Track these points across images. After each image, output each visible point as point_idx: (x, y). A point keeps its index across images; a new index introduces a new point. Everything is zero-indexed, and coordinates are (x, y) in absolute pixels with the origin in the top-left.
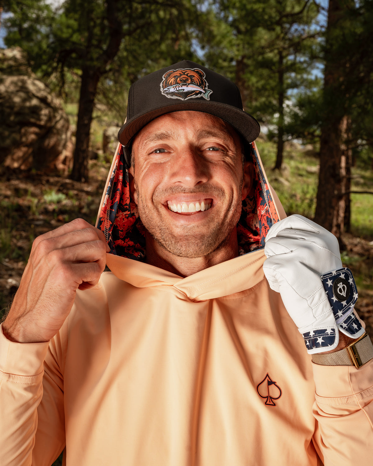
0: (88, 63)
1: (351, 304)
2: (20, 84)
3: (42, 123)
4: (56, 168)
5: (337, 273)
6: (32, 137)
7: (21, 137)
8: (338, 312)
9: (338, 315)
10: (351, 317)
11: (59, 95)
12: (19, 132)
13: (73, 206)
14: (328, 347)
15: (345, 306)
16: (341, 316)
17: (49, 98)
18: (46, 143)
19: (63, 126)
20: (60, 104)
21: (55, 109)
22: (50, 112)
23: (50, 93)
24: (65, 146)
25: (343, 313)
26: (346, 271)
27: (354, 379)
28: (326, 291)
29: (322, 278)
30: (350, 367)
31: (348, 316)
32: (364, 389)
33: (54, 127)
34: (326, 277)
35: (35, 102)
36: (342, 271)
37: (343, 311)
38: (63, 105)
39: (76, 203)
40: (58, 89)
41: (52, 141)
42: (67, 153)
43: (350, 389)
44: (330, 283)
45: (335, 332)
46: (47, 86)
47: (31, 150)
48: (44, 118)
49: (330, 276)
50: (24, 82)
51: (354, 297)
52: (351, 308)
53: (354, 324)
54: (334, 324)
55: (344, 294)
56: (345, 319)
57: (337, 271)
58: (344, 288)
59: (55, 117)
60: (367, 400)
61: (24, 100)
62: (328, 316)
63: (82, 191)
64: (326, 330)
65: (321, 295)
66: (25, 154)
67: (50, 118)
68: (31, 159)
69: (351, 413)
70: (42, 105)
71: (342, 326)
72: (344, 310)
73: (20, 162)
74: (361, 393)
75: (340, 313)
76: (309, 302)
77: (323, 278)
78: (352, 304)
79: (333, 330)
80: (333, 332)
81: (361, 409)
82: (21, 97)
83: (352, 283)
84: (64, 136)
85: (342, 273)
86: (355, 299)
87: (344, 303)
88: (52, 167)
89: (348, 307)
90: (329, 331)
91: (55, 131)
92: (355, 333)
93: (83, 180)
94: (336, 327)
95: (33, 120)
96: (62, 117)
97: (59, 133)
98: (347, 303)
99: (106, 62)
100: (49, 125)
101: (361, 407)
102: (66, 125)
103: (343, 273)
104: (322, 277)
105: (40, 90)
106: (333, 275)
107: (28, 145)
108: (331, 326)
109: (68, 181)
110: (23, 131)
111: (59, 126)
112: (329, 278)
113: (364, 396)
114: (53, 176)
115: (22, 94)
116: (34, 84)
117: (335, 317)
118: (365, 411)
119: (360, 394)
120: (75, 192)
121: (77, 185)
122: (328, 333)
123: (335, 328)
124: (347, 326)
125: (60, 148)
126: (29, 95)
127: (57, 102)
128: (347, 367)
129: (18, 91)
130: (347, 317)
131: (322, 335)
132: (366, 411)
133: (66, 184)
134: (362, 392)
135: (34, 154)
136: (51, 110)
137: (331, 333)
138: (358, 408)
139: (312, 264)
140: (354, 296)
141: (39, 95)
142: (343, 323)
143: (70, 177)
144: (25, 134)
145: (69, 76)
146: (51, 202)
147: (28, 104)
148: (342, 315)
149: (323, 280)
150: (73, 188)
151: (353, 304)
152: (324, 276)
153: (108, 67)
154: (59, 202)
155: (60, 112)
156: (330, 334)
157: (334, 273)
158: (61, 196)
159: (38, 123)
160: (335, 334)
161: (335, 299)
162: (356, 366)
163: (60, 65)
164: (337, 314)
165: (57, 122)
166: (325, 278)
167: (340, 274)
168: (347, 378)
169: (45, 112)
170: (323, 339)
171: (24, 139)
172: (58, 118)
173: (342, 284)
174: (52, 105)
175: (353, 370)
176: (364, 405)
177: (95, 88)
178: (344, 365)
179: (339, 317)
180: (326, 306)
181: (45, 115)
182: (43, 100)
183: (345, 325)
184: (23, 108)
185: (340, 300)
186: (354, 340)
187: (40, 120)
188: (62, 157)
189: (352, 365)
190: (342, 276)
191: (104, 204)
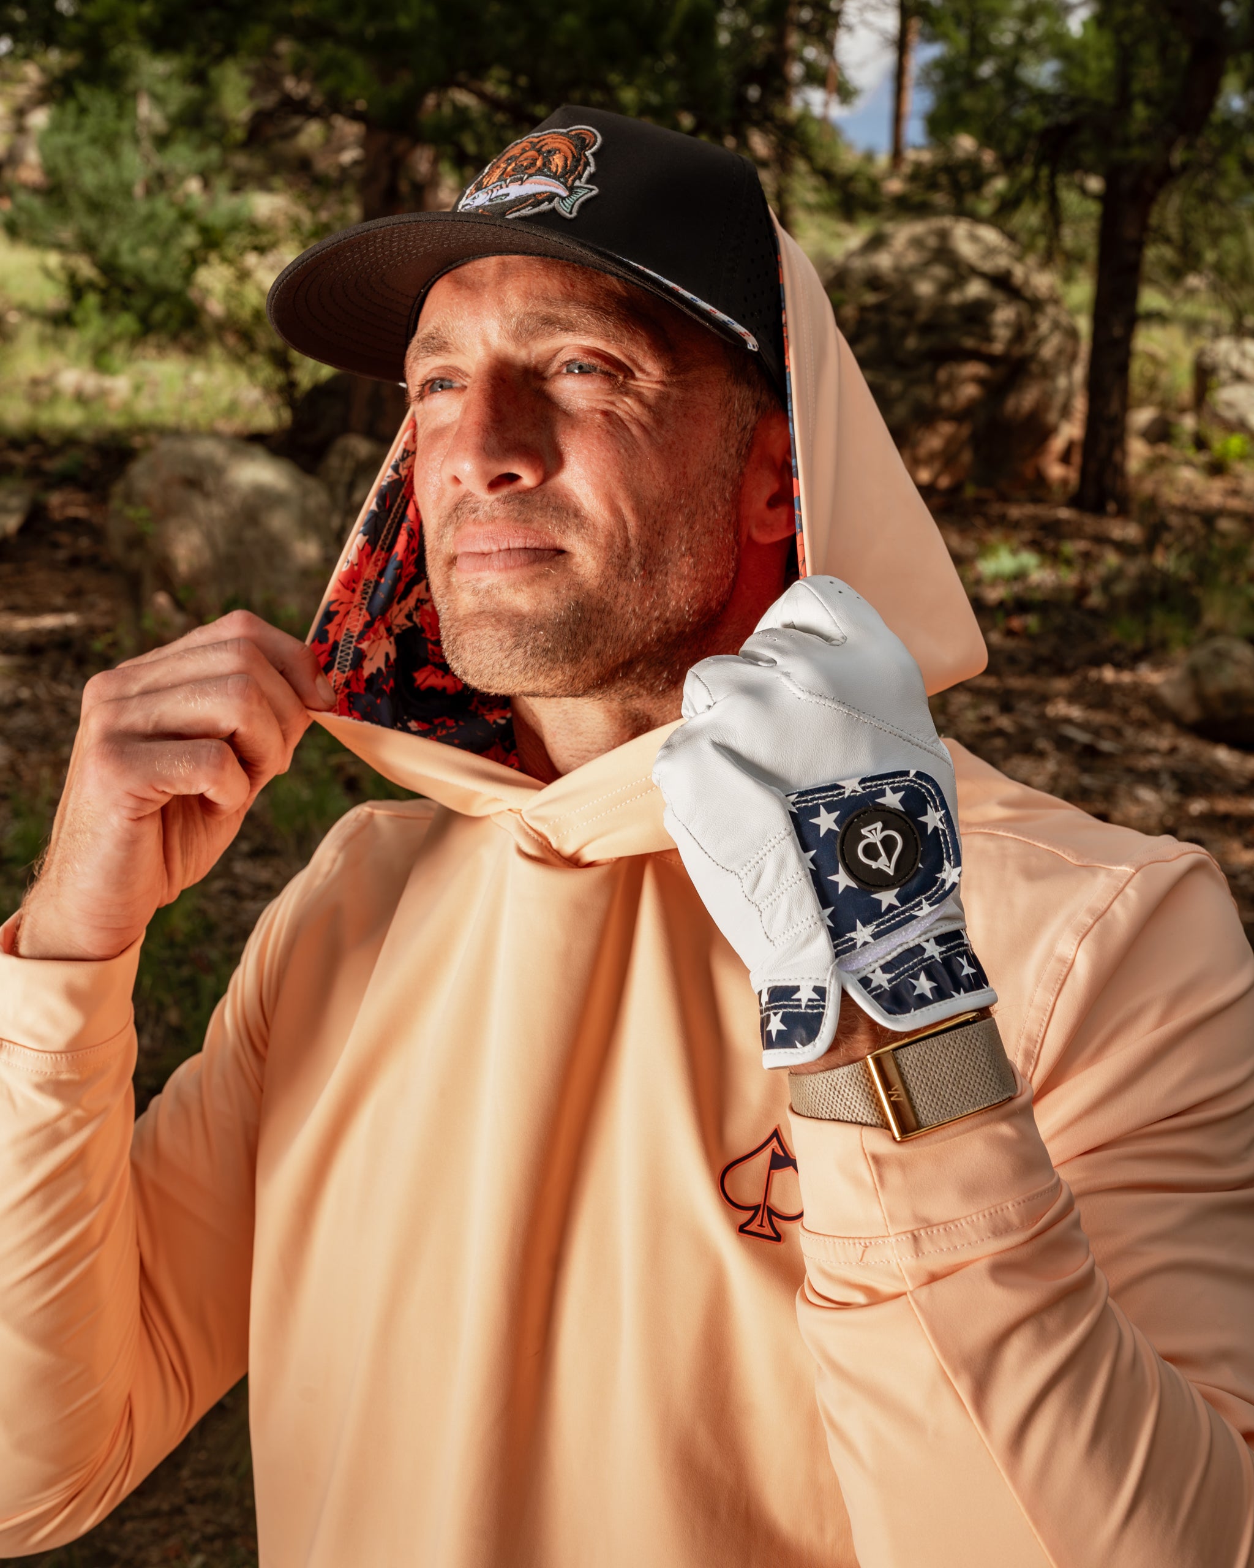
0: (1117, 154)
1: (920, 902)
2: (932, 242)
3: (998, 348)
4: (1041, 479)
5: (864, 788)
6: (970, 391)
7: (937, 396)
8: (854, 929)
9: (852, 939)
10: (924, 950)
11: (1047, 261)
12: (932, 379)
13: (1059, 589)
14: (792, 1050)
15: (891, 907)
16: (865, 943)
17: (1019, 272)
18: (1011, 404)
19: (1060, 352)
20: (1052, 288)
21: (1035, 305)
22: (1019, 315)
23: (1019, 259)
24: (1066, 412)
25: (876, 936)
26: (911, 781)
27: (894, 1176)
28: (805, 848)
29: (794, 804)
30: (866, 1131)
31: (905, 947)
32: (935, 1222)
33: (1032, 357)
34: (812, 800)
35: (976, 289)
36: (894, 782)
37: (878, 926)
38: (1060, 288)
39: (1070, 578)
40: (1042, 242)
41: (1027, 398)
42: (1071, 431)
43: (877, 1213)
44: (826, 821)
45: (824, 1000)
46: (1012, 237)
47: (965, 431)
48: (1002, 334)
49: (830, 797)
50: (944, 235)
51: (944, 881)
52: (916, 917)
53: (923, 976)
54: (828, 969)
55: (885, 864)
56: (889, 958)
57: (863, 781)
58: (888, 843)
59: (1034, 326)
60: (936, 1261)
61: (945, 288)
62: (808, 941)
63: (1102, 540)
64: (796, 989)
65: (782, 864)
66: (950, 441)
67: (1020, 332)
68: (966, 457)
69: (875, 1298)
70: (999, 297)
71: (865, 982)
72: (882, 923)
73: (937, 465)
74: (916, 1233)
75: (862, 933)
76: (748, 883)
77: (798, 803)
78: (925, 904)
79: (821, 991)
80: (818, 998)
81: (905, 1294)
82: (934, 279)
83: (940, 826)
84: (1062, 382)
85: (891, 789)
86: (947, 886)
87: (887, 898)
88: (1029, 473)
89: (903, 912)
90: (805, 995)
91: (1034, 368)
92: (909, 1011)
93: (1111, 507)
94: (833, 981)
95: (969, 343)
96: (1056, 325)
97: (1047, 372)
98: (903, 899)
99: (1169, 146)
100: (1017, 351)
101: (910, 1286)
102: (1069, 349)
103: (895, 790)
104: (793, 798)
105: (990, 252)
106: (846, 795)
107: (958, 416)
108: (814, 977)
109: (1064, 513)
110: (942, 375)
111: (1047, 352)
112: (823, 804)
113: (926, 1246)
114: (1018, 502)
115: (940, 271)
116: (974, 238)
117: (835, 947)
118: (913, 1303)
119: (910, 1236)
120: (1081, 545)
121: (1090, 523)
122: (799, 1000)
123: (827, 986)
124: (890, 981)
125: (1052, 417)
126: (961, 271)
127: (1043, 281)
128: (855, 1130)
129: (927, 264)
130: (900, 950)
131: (780, 1007)
132: (916, 1302)
133: (1058, 522)
134: (922, 1232)
135: (977, 441)
136: (1023, 307)
137: (810, 1000)
139: (761, 752)
140: (943, 875)
141: (987, 266)
142: (879, 971)
143: (1076, 501)
144: (950, 386)
145: (1070, 199)
146: (998, 579)
147: (955, 298)
148: (870, 940)
149: (797, 809)
150: (1077, 533)
151: (931, 905)
152: (801, 794)
153: (1177, 157)
154: (1019, 576)
155: (1051, 310)
156: (807, 1006)
157: (852, 786)
158: (1028, 559)
159: (985, 348)
160: (823, 1007)
161: (842, 880)
162: (897, 1135)
163: (1045, 172)
164: (853, 935)
165: (1040, 342)
166: (806, 801)
167: (882, 793)
168: (865, 1172)
169: (1004, 315)
170: (782, 1021)
171: (945, 400)
172: (1044, 326)
173: (883, 830)
174: (1028, 294)
175: (878, 1143)
176: (924, 1279)
177: (1144, 227)
178: (851, 1122)
179: (854, 946)
180: (800, 902)
181: (1006, 324)
182: (1001, 282)
183: (881, 979)
184: (940, 309)
185: (868, 884)
186: (896, 1036)
187: (989, 339)
188: (1058, 444)
189: (882, 1126)
190: (892, 800)
191: (348, 562)
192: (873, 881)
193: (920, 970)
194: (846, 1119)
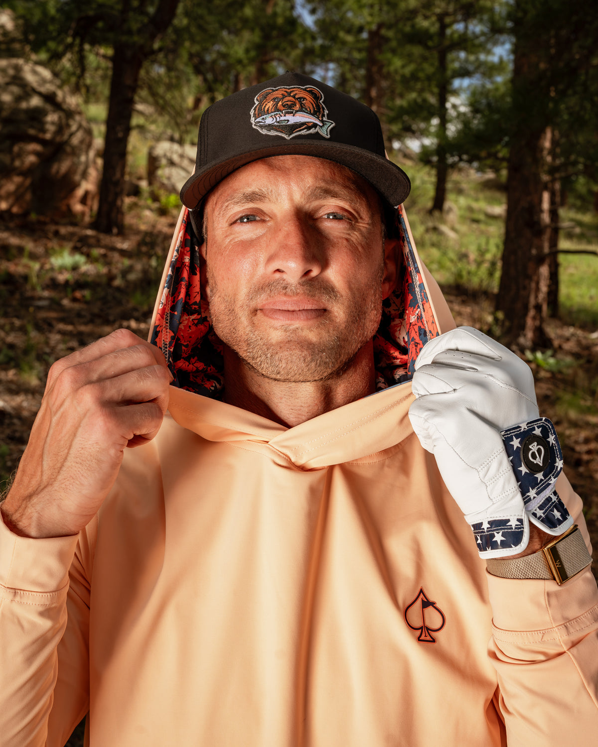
0: (124, 38)
1: (551, 477)
2: (11, 72)
3: (48, 136)
4: (69, 209)
5: (528, 427)
6: (32, 159)
7: (13, 160)
8: (529, 491)
9: (528, 496)
10: (551, 498)
11: (76, 89)
12: (10, 151)
13: (98, 275)
14: (511, 549)
15: (542, 480)
16: (534, 497)
17: (60, 94)
18: (55, 168)
19: (82, 142)
20: (78, 105)
21: (69, 114)
22: (60, 118)
23: (60, 87)
24: (85, 175)
25: (538, 494)
26: (543, 423)
27: (554, 601)
28: (509, 456)
29: (503, 436)
30: (547, 582)
31: (546, 498)
32: (571, 619)
33: (67, 142)
34: (510, 433)
35: (35, 101)
36: (537, 424)
37: (537, 489)
38: (83, 108)
39: (103, 270)
40: (73, 80)
41: (64, 166)
42: (88, 185)
43: (547, 618)
44: (516, 443)
45: (523, 525)
46: (56, 74)
47: (28, 182)
48: (51, 128)
49: (516, 432)
50: (18, 69)
51: (557, 467)
52: (551, 484)
53: (555, 510)
54: (523, 510)
55: (539, 461)
56: (541, 503)
57: (528, 424)
58: (539, 451)
59: (68, 126)
60: (575, 637)
61: (18, 99)
62: (513, 497)
63: (113, 249)
64: (508, 521)
65: (500, 464)
66: (19, 187)
67: (61, 128)
68: (28, 196)
69: (550, 658)
70: (48, 107)
71: (535, 515)
72: (539, 488)
73: (11, 201)
74: (565, 624)
75: (532, 493)
76: (482, 474)
77: (505, 435)
78: (552, 478)
79: (520, 521)
80: (520, 524)
81: (565, 652)
82: (12, 93)
83: (554, 442)
84: (83, 158)
85: (537, 426)
86: (559, 469)
87: (540, 476)
88: (64, 208)
89: (546, 482)
90: (513, 523)
91: (68, 149)
92: (557, 527)
93: (115, 230)
94: (525, 516)
95: (32, 132)
96: (80, 127)
97: (75, 152)
98: (545, 476)
99: (153, 37)
100: (58, 139)
101: (565, 649)
102: (87, 140)
103: (539, 427)
104: (503, 433)
105: (44, 81)
106: (522, 431)
107: (24, 173)
108: (517, 514)
109: (89, 232)
110: (16, 149)
111: (75, 141)
112: (514, 435)
113: (571, 630)
114: (65, 225)
115: (15, 89)
116: (35, 72)
117: (524, 499)
118: (571, 656)
119: (563, 626)
120: (102, 251)
121: (106, 239)
122: (511, 526)
123: (523, 518)
124: (544, 513)
125: (77, 178)
126: (27, 91)
127: (73, 101)
129: (8, 84)
130: (544, 499)
131: (501, 529)
132: (573, 655)
133: (87, 237)
134: (568, 624)
135: (33, 188)
136: (62, 114)
137: (516, 525)
138: (561, 650)
139: (488, 412)
140: (556, 464)
141: (43, 90)
142: (538, 510)
143: (94, 226)
144: (20, 155)
145: (92, 59)
146: (62, 269)
147: (24, 105)
148: (536, 496)
149: (505, 438)
150: (98, 244)
151: (554, 478)
152: (506, 431)
153: (156, 45)
154: (75, 268)
155: (77, 118)
156: (516, 528)
157: (524, 427)
158: (79, 259)
159: (41, 135)
160: (523, 528)
161: (524, 469)
162: (558, 581)
163: (78, 41)
164: (528, 494)
165: (72, 135)
166: (508, 434)
167: (534, 429)
168: (543, 600)
169: (52, 118)
170: (502, 536)
171: (17, 163)
172: (74, 128)
173: (537, 445)
174: (65, 107)
175: (552, 586)
176: (570, 645)
177: (136, 79)
178: (537, 579)
179: (530, 499)
180: (509, 481)
181: (53, 123)
182: (50, 98)
183: (540, 513)
184: (16, 111)
185: (533, 471)
186: (555, 538)
187: (44, 131)
188: (80, 192)
189: (551, 579)
190: (538, 432)
191: (162, 303)
192: (534, 468)
193: (553, 508)
194: (534, 577)
